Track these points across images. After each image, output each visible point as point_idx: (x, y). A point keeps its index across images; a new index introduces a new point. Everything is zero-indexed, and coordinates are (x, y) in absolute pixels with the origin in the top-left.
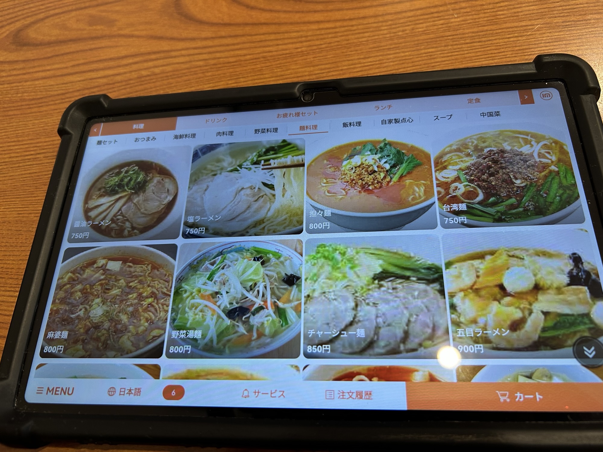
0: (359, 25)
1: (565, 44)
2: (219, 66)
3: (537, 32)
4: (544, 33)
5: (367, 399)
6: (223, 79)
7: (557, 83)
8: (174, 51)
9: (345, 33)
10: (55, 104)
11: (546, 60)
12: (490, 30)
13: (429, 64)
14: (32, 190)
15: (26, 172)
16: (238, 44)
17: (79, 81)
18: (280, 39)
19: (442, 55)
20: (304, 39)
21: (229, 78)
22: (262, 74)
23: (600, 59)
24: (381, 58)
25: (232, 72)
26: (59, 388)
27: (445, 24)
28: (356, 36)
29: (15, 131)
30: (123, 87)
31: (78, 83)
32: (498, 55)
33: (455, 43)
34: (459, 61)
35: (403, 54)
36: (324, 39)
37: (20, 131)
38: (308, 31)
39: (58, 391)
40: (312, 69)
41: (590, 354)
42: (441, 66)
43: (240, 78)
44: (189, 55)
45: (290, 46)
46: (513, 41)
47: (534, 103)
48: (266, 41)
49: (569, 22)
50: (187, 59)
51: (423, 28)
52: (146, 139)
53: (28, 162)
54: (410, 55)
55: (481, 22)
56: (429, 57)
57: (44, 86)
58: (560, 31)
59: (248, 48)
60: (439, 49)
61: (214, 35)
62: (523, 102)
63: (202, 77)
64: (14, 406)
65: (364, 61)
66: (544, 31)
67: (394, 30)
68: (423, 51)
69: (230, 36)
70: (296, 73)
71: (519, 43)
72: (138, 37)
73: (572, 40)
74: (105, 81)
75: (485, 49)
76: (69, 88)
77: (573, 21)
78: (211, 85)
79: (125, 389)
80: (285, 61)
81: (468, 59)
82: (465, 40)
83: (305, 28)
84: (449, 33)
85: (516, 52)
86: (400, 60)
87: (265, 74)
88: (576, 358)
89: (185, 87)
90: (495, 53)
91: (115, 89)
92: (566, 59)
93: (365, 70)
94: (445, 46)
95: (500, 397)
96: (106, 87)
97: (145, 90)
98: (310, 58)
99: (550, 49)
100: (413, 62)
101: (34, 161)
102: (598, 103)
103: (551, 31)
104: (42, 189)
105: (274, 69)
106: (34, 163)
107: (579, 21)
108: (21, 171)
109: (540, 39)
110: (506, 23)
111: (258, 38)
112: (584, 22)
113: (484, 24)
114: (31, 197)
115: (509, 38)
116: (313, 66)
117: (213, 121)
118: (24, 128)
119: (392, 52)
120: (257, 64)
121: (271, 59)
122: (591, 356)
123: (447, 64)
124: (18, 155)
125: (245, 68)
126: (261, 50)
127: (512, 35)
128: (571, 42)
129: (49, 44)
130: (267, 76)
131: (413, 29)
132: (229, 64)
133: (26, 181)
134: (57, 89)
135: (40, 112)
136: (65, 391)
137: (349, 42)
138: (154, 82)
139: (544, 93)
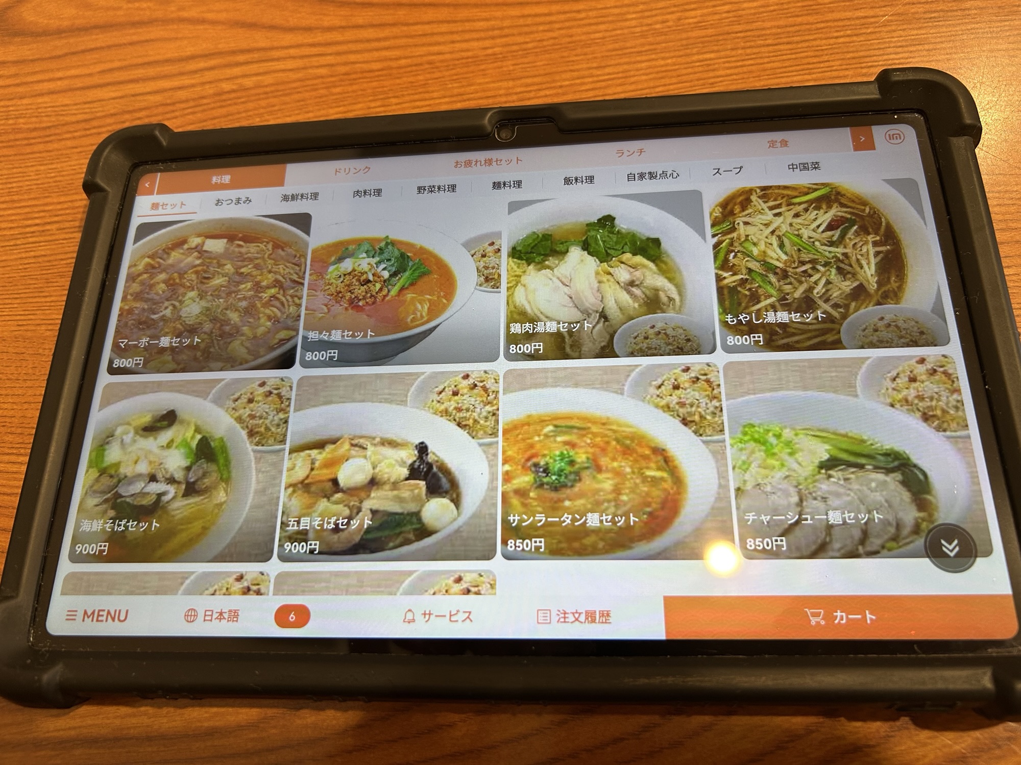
0: (591, 10)
1: (928, 50)
2: (354, 76)
3: (883, 29)
4: (894, 31)
5: (603, 623)
6: (360, 100)
7: (913, 116)
8: (277, 48)
9: (567, 24)
10: (74, 138)
11: (897, 79)
12: (806, 24)
13: (704, 79)
14: (40, 285)
15: (28, 255)
16: (386, 39)
17: (114, 99)
18: (457, 32)
19: (727, 65)
20: (497, 32)
21: (371, 98)
22: (428, 92)
23: (983, 77)
24: (626, 67)
25: (375, 88)
26: (104, 610)
27: (733, 11)
28: (585, 30)
29: (6, 183)
30: (190, 110)
31: (112, 101)
32: (818, 65)
33: (748, 44)
34: (754, 75)
35: (662, 62)
36: (532, 33)
37: (14, 185)
38: (503, 19)
39: (102, 616)
40: (511, 83)
41: (951, 551)
42: (724, 83)
43: (390, 98)
44: (302, 57)
45: (475, 44)
46: (844, 43)
47: (875, 149)
48: (433, 34)
49: (935, 12)
50: (299, 63)
51: (695, 17)
52: (234, 202)
53: (31, 237)
54: (674, 64)
55: (792, 10)
56: (706, 68)
57: (53, 107)
58: (920, 28)
59: (402, 46)
60: (722, 54)
61: (344, 24)
62: (858, 147)
63: (326, 96)
64: (29, 641)
65: (599, 73)
66: (893, 28)
67: (649, 21)
68: (695, 58)
69: (373, 26)
70: (484, 91)
71: (852, 47)
72: (214, 23)
73: (939, 43)
74: (158, 98)
75: (798, 55)
76: (96, 110)
77: (942, 11)
78: (341, 109)
79: (212, 611)
80: (465, 70)
81: (768, 72)
82: (766, 40)
83: (499, 14)
84: (739, 26)
85: (848, 62)
86: (657, 73)
87: (433, 92)
88: (928, 557)
89: (297, 112)
90: (814, 63)
91: (177, 114)
92: (928, 77)
93: (600, 88)
94: (732, 49)
95: (811, 618)
96: (161, 110)
97: (228, 115)
98: (506, 66)
99: (902, 58)
100: (679, 76)
101: (41, 236)
102: (977, 150)
103: (905, 27)
104: (57, 284)
105: (447, 82)
106: (42, 239)
107: (951, 11)
108: (19, 253)
109: (887, 40)
110: (833, 11)
111: (419, 29)
112: (959, 13)
113: (797, 13)
114: (39, 297)
115: (837, 37)
116: (513, 80)
117: (347, 171)
118: (20, 179)
119: (644, 58)
120: (419, 75)
121: (441, 66)
122: (952, 554)
123: (736, 80)
124: (13, 225)
125: (398, 81)
126: (425, 49)
127: (842, 33)
128: (938, 47)
129: (59, 32)
130: (435, 95)
131: (679, 19)
132: (371, 74)
133: (28, 270)
134: (76, 112)
135: (47, 151)
136: (113, 616)
137: (574, 39)
138: (243, 103)
139: (891, 133)
